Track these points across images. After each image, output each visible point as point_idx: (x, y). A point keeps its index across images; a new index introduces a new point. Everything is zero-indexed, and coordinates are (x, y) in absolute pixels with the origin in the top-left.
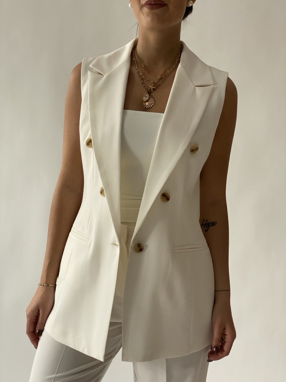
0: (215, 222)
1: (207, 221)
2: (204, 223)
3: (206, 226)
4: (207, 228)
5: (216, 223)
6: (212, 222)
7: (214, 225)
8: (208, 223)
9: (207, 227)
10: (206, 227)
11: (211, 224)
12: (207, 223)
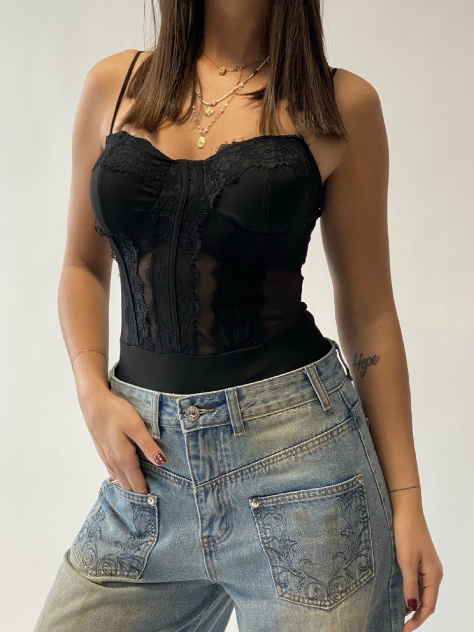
0: (375, 356)
1: (361, 357)
2: (357, 361)
3: (360, 367)
4: (364, 370)
5: (379, 357)
6: (370, 358)
7: (375, 362)
8: (365, 359)
9: (363, 368)
10: (361, 369)
11: (369, 362)
12: (362, 359)
